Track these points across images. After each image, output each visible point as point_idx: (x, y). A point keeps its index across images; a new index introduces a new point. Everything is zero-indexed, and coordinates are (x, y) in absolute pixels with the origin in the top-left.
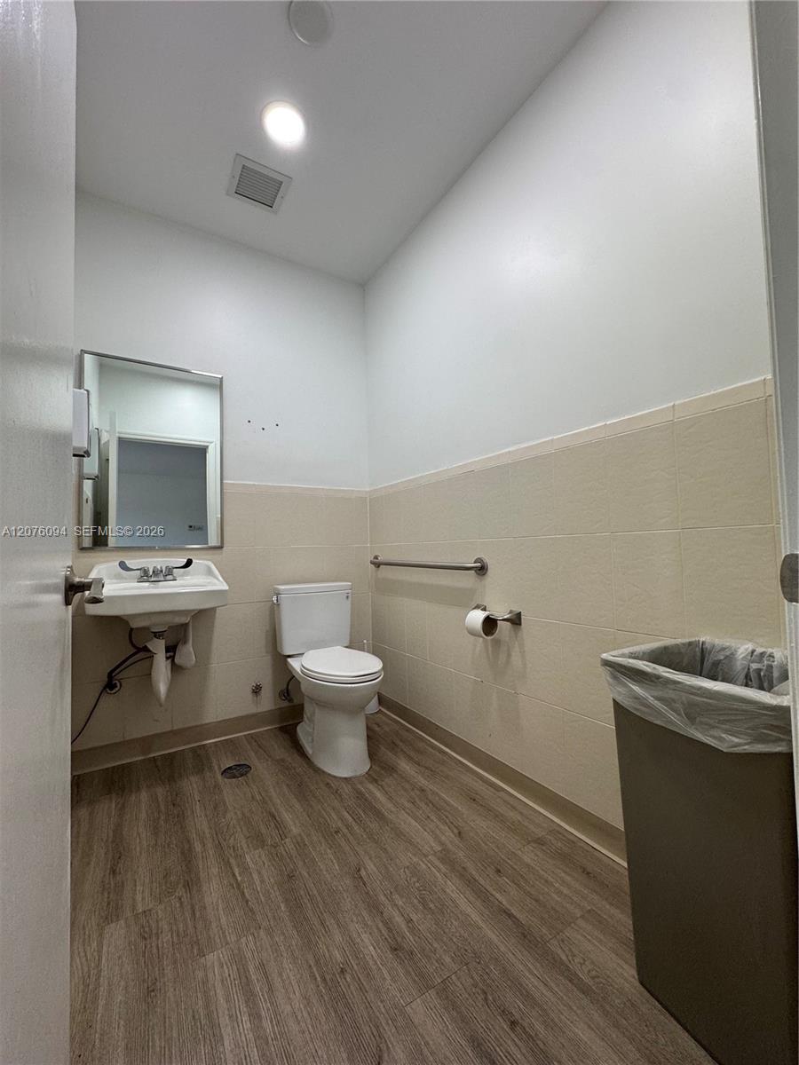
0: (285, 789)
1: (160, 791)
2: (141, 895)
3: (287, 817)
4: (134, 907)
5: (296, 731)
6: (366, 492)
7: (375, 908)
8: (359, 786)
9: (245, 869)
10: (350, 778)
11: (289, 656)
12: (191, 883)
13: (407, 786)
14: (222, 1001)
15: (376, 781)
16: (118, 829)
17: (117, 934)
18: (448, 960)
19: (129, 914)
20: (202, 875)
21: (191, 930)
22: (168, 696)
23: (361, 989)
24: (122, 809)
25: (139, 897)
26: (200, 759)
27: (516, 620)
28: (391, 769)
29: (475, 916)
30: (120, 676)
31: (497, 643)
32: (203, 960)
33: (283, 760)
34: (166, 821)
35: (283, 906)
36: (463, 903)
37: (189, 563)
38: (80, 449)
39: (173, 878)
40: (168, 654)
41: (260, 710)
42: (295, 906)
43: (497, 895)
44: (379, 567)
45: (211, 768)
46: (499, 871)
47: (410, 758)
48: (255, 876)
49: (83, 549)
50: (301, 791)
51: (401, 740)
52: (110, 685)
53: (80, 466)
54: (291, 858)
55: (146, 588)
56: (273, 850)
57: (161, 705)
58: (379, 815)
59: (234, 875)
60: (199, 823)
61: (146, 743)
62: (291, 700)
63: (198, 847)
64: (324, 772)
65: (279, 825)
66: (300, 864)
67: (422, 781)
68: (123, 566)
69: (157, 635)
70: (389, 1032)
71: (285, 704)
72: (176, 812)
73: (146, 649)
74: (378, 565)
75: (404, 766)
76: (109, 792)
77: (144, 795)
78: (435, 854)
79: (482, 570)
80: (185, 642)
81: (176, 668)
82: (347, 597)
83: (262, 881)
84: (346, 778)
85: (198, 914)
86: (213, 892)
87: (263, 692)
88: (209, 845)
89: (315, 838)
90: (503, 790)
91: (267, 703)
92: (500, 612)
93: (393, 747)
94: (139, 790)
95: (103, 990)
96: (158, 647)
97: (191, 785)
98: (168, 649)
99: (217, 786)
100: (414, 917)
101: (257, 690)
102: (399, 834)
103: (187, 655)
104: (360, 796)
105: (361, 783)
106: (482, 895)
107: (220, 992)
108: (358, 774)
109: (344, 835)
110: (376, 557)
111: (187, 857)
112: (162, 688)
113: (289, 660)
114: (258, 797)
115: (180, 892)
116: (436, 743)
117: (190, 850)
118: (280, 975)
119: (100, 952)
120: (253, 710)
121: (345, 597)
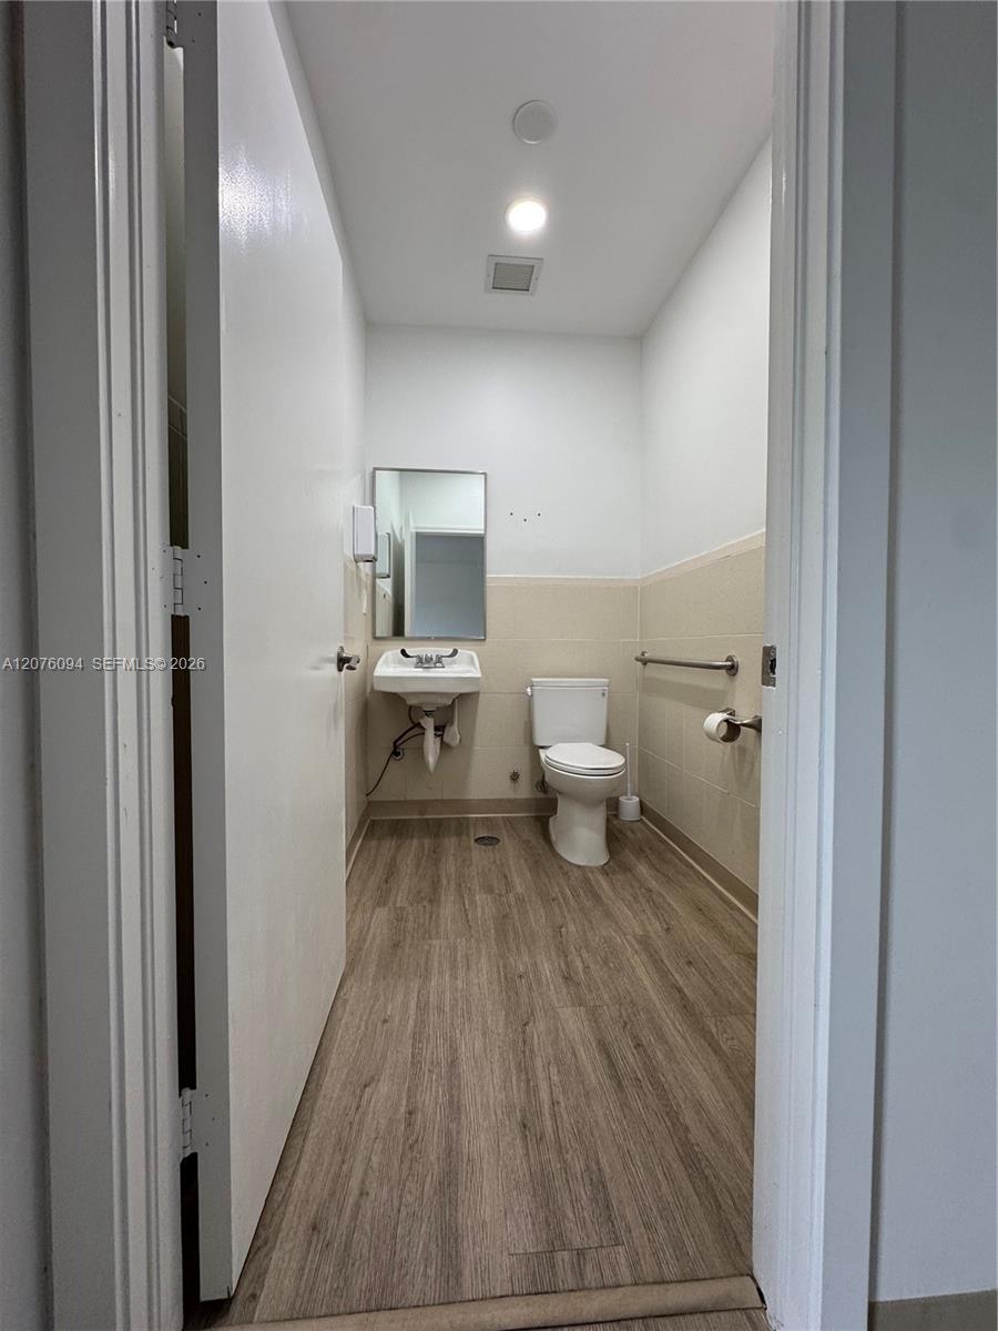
0: (522, 861)
1: (427, 842)
2: (401, 898)
3: (517, 880)
4: (395, 903)
5: (548, 822)
6: (637, 581)
7: (563, 952)
8: (590, 875)
9: (473, 903)
10: (583, 867)
11: (542, 747)
12: (434, 899)
13: (637, 885)
14: (436, 964)
15: (607, 874)
16: (394, 859)
17: (382, 914)
18: (606, 997)
19: (391, 904)
20: (443, 898)
21: (427, 924)
22: (436, 768)
23: (530, 988)
24: (398, 848)
25: (399, 899)
26: (461, 827)
27: (757, 726)
28: (627, 869)
29: (647, 983)
30: (402, 746)
31: (742, 750)
32: (429, 941)
33: (529, 841)
34: (427, 862)
35: (493, 931)
36: (641, 972)
37: (455, 652)
38: (369, 556)
39: (423, 895)
40: (439, 733)
41: (518, 797)
42: (502, 934)
43: (676, 976)
44: (645, 664)
45: (468, 835)
46: (691, 963)
47: (652, 866)
48: (479, 909)
49: (376, 638)
50: (536, 865)
51: (650, 848)
52: (395, 753)
53: (374, 568)
54: (509, 906)
55: (420, 672)
56: (497, 897)
57: (431, 775)
58: (597, 897)
59: (464, 904)
60: (450, 866)
61: (423, 805)
62: (545, 792)
63: (444, 882)
64: (562, 858)
65: (509, 885)
66: (515, 910)
67: (654, 884)
68: (403, 652)
69: (428, 713)
70: (539, 1014)
71: (541, 795)
72: (435, 856)
73: (418, 725)
74: (645, 662)
75: (642, 869)
76: (392, 835)
77: (415, 842)
78: (634, 937)
79: (732, 669)
80: (452, 723)
81: (444, 746)
82: (604, 694)
83: (483, 913)
84: (579, 866)
85: (434, 918)
86: (448, 909)
87: (521, 779)
88: (452, 883)
89: (534, 899)
90: (739, 909)
91: (524, 791)
92: (744, 717)
93: (639, 852)
94: (412, 837)
95: (370, 937)
96: (429, 724)
97: (450, 843)
98: (436, 729)
99: (469, 848)
100: (592, 966)
101: (515, 777)
102: (608, 914)
103: (453, 734)
104: (587, 880)
105: (592, 872)
106: (663, 973)
107: (436, 958)
108: (592, 864)
109: (559, 904)
110: (643, 654)
111: (435, 885)
112: (431, 759)
113: (541, 751)
114: (498, 862)
115: (425, 903)
116: (687, 857)
117: (439, 881)
118: (477, 964)
119: (371, 918)
120: (510, 795)
121: (601, 692)
